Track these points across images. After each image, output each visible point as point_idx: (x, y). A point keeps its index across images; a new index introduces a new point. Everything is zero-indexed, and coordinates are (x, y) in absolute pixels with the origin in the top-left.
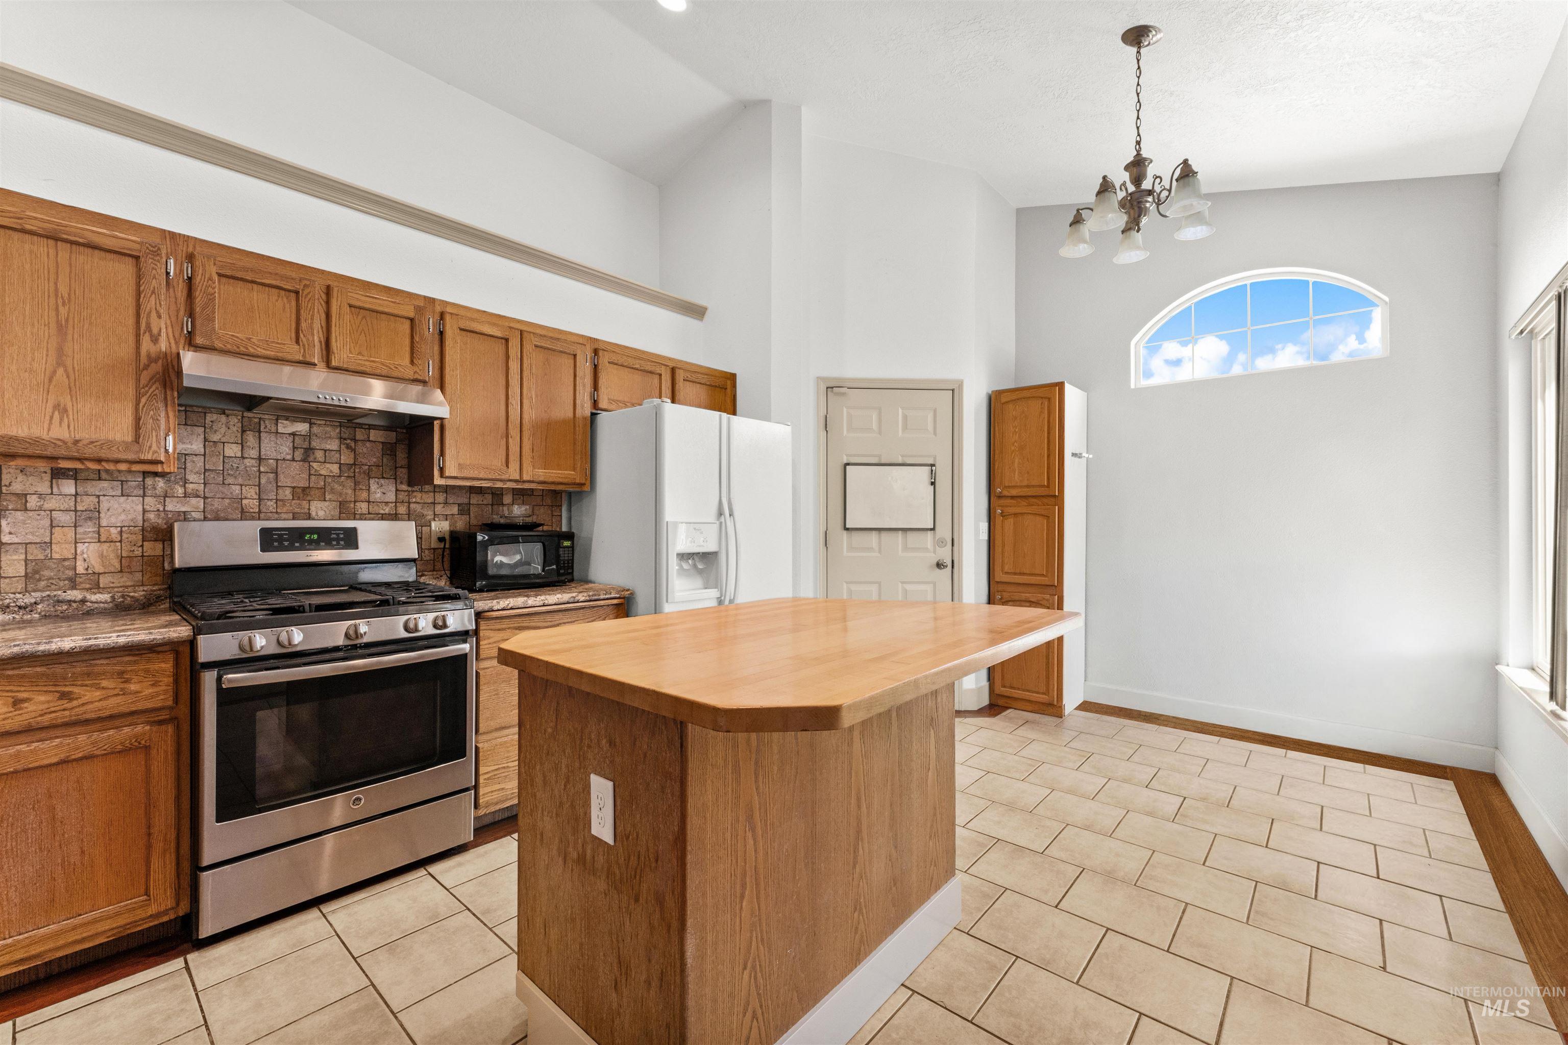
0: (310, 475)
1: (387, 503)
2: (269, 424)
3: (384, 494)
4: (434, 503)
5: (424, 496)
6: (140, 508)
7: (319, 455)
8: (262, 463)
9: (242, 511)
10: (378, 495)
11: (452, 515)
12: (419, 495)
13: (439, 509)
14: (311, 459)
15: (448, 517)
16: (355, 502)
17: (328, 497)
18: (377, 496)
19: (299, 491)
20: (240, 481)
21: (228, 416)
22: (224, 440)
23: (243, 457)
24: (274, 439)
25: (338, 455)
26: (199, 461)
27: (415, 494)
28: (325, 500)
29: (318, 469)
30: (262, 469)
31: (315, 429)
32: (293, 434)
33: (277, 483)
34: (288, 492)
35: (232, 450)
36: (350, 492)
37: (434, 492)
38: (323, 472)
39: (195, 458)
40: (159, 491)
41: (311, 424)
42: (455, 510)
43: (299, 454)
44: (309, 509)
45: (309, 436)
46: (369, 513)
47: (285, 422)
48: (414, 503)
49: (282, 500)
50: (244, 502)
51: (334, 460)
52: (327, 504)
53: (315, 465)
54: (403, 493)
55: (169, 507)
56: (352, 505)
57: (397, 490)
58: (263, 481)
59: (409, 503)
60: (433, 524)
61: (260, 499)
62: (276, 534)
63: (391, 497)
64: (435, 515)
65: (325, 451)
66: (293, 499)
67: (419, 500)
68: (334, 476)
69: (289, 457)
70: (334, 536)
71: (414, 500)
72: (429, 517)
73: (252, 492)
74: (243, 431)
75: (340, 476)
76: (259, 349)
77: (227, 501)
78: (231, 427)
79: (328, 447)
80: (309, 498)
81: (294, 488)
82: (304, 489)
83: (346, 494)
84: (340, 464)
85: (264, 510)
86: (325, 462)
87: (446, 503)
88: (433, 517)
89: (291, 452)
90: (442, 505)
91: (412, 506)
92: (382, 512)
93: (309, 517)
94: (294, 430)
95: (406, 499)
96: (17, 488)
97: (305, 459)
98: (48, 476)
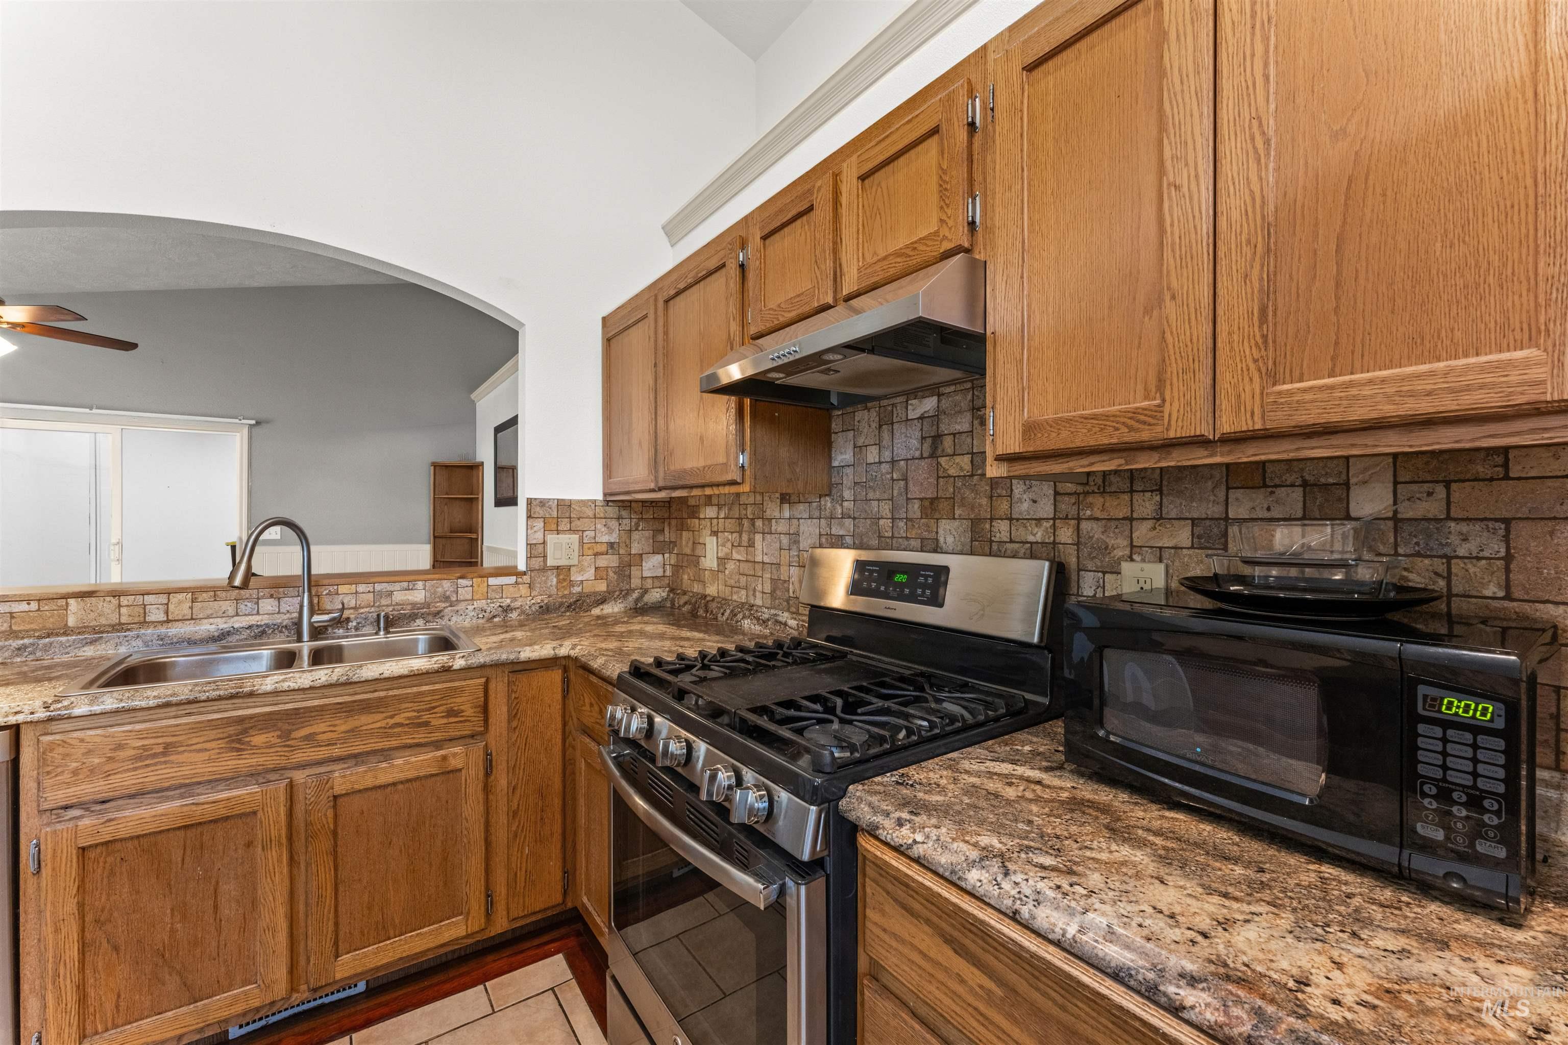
0: (938, 477)
1: (1039, 520)
2: (899, 411)
3: (1035, 502)
4: (1131, 519)
5: (1110, 502)
7: (948, 442)
8: (896, 468)
10: (1025, 506)
11: (1175, 548)
12: (1098, 500)
13: (1142, 532)
14: (939, 452)
15: (1166, 554)
16: (992, 519)
17: (958, 512)
18: (1023, 508)
19: (927, 503)
20: (878, 494)
22: (866, 443)
23: (880, 463)
24: (904, 430)
25: (969, 440)
26: (850, 472)
27: (1090, 499)
28: (954, 519)
29: (947, 467)
30: (895, 477)
31: (945, 403)
32: (921, 418)
33: (907, 494)
34: (917, 505)
35: (872, 455)
36: (984, 501)
37: (1132, 491)
38: (952, 472)
39: (848, 470)
40: (828, 513)
41: (939, 395)
42: (1184, 536)
43: (927, 448)
44: (937, 533)
45: (936, 417)
46: (1011, 541)
47: (913, 402)
48: (1089, 519)
49: (911, 520)
50: (882, 522)
51: (966, 449)
52: (957, 523)
53: (943, 460)
54: (1066, 498)
56: (988, 526)
57: (1056, 493)
58: (896, 493)
59: (1079, 519)
60: (1125, 566)
62: (868, 571)
63: (1046, 509)
64: (1132, 546)
65: (954, 435)
66: (922, 518)
67: (1098, 514)
68: (965, 476)
69: (917, 454)
70: (921, 579)
71: (1088, 513)
72: (1118, 553)
73: (887, 509)
74: (880, 426)
75: (972, 475)
77: (868, 521)
78: (872, 423)
79: (958, 428)
80: (937, 516)
81: (921, 499)
82: (933, 501)
83: (980, 505)
84: (973, 454)
85: (896, 535)
86: (954, 455)
87: (1159, 517)
88: (1127, 552)
89: (919, 446)
90: (1150, 524)
91: (1085, 525)
92: (1031, 538)
94: (923, 411)
95: (1073, 512)
96: (768, 514)
97: (933, 455)
98: (778, 501)
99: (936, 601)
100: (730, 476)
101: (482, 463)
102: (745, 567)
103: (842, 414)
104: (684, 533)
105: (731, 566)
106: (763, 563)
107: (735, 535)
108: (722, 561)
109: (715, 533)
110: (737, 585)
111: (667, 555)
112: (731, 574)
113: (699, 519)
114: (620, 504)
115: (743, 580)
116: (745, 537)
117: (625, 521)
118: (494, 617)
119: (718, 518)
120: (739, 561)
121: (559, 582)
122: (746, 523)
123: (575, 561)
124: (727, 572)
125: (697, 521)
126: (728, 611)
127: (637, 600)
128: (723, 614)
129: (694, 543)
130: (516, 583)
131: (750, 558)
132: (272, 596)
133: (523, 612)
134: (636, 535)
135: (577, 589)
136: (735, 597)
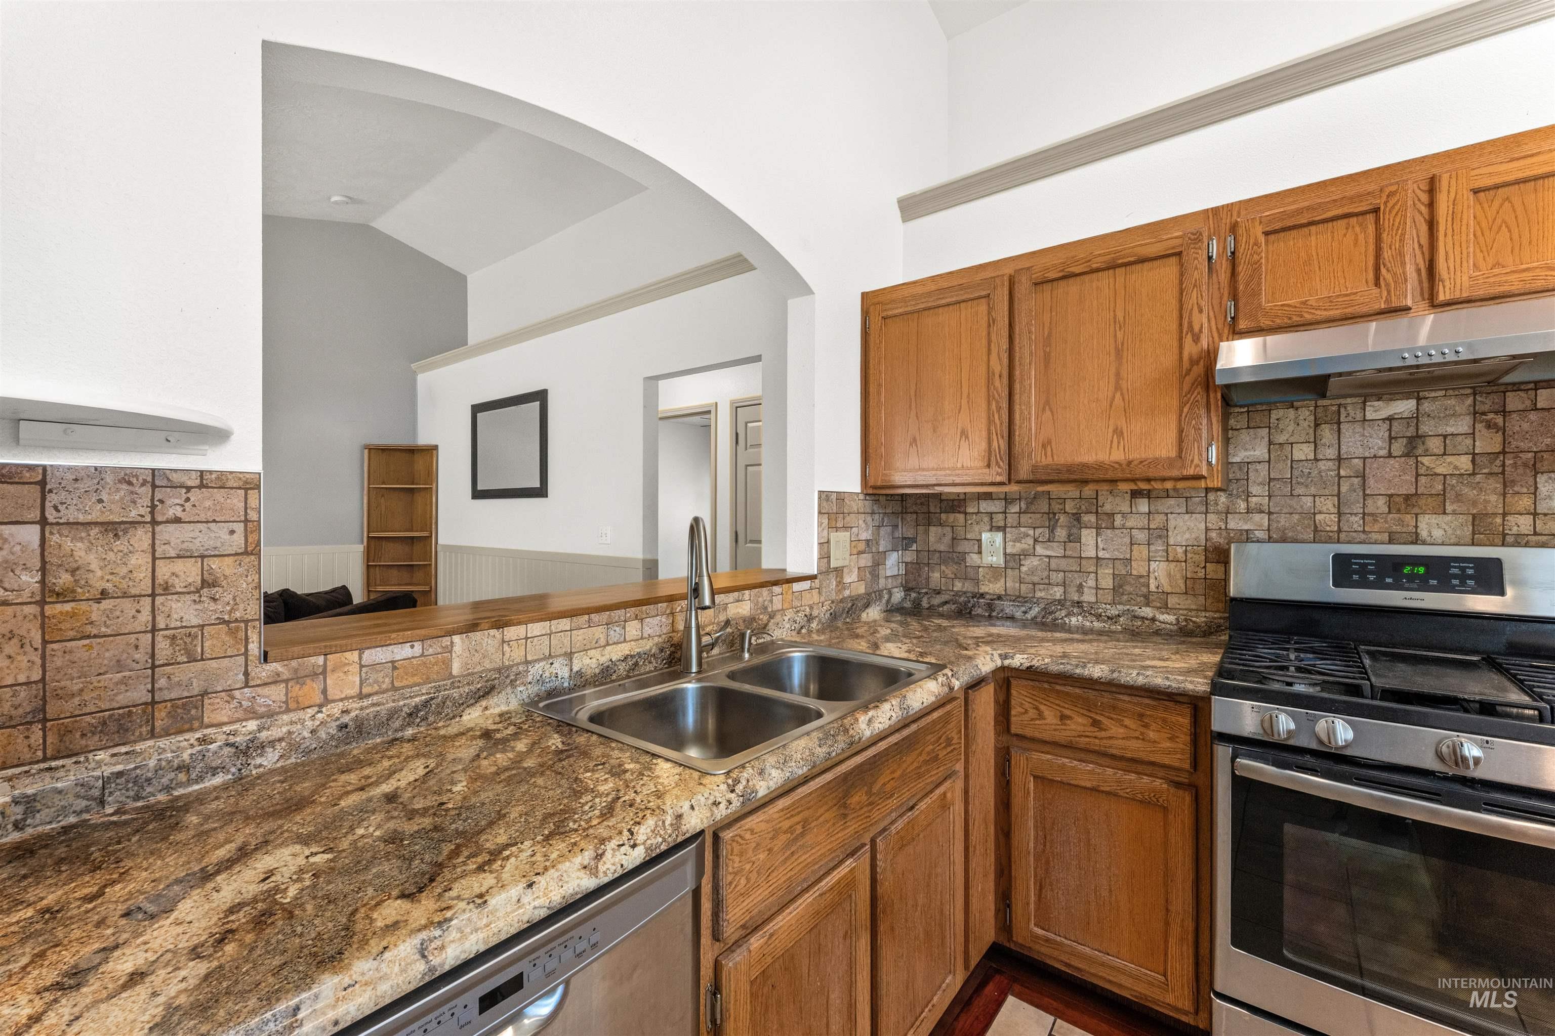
0: (1418, 475)
2: (1351, 412)
6: (1203, 526)
7: (1434, 444)
8: (1343, 465)
9: (1316, 530)
14: (1420, 451)
16: (1505, 514)
17: (1449, 508)
19: (1400, 499)
20: (1313, 490)
21: (1297, 409)
22: (1292, 440)
23: (1316, 460)
24: (1361, 430)
25: (1469, 441)
26: (1263, 469)
28: (1445, 513)
29: (1432, 466)
30: (1342, 473)
31: (1426, 406)
32: (1390, 419)
33: (1364, 490)
34: (1381, 502)
35: (1303, 452)
36: (1493, 498)
38: (1439, 470)
39: (1259, 467)
40: (1221, 507)
41: (1419, 399)
43: (1398, 448)
44: (1416, 527)
45: (1417, 418)
47: (1376, 403)
49: (1372, 515)
50: (1318, 517)
51: (1462, 449)
52: (1448, 518)
53: (1426, 460)
55: (1232, 525)
56: (1498, 520)
58: (1344, 489)
61: (1340, 514)
62: (1356, 564)
65: (1445, 437)
66: (1390, 512)
68: (1462, 474)
69: (1383, 452)
70: (1456, 571)
73: (1329, 504)
74: (1317, 425)
75: (1474, 474)
76: (1318, 312)
77: (1297, 517)
78: (1301, 422)
79: (1451, 430)
80: (1416, 510)
81: (1391, 496)
82: (1407, 497)
83: (1487, 502)
84: (1475, 454)
85: (1345, 528)
86: (1445, 454)
89: (1386, 445)
93: (1416, 540)
94: (1391, 413)
96: (1108, 508)
97: (1409, 453)
98: (1128, 496)
99: (1489, 590)
100: (1191, 472)
101: (436, 448)
102: (1063, 563)
103: (1248, 412)
104: (932, 529)
105: (1029, 563)
106: (1097, 558)
107: (1038, 531)
108: (1013, 560)
109: (993, 528)
110: (1047, 581)
111: (900, 552)
112: (1032, 572)
113: (966, 513)
114: (873, 498)
115: (1057, 577)
116: (1061, 533)
117: (876, 517)
118: (802, 628)
119: (1005, 513)
120: (1049, 557)
121: (837, 586)
122: (1062, 519)
123: (846, 563)
124: (1024, 569)
125: (961, 517)
126: (1037, 609)
128: (1025, 612)
129: (954, 539)
130: (811, 589)
131: (1068, 553)
133: (820, 621)
134: (883, 531)
135: (847, 593)
136: (1039, 594)
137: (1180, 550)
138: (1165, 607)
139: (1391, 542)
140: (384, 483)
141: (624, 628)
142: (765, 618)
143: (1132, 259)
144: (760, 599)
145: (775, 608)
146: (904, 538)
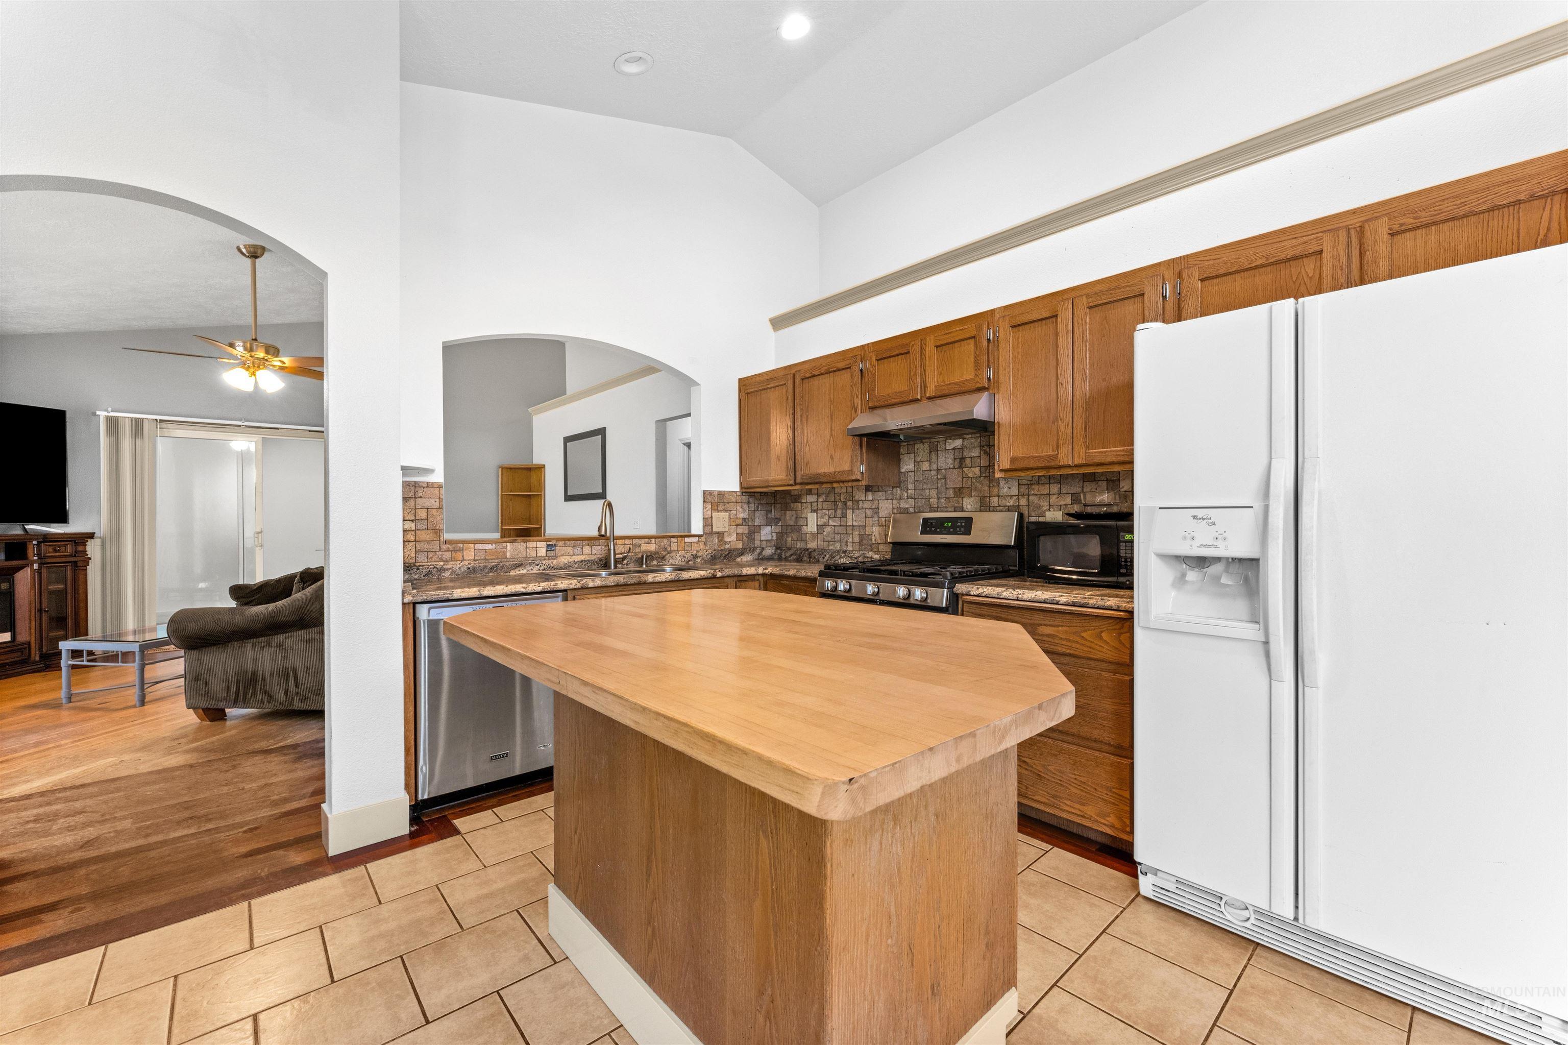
0: (963, 478)
1: (1011, 496)
2: (941, 445)
3: (1010, 488)
4: (1049, 494)
5: (1041, 488)
6: (891, 506)
7: (968, 461)
8: (939, 473)
9: (930, 507)
10: (1006, 490)
11: (1066, 505)
12: (1036, 487)
13: (1053, 499)
14: (963, 466)
15: (1062, 507)
16: (990, 497)
17: (973, 494)
18: (1005, 491)
19: (957, 490)
20: (929, 486)
21: (923, 443)
22: (922, 460)
23: (930, 470)
24: (944, 454)
25: (979, 460)
26: (912, 474)
27: (1033, 486)
28: (971, 496)
29: (968, 472)
30: (939, 477)
31: (966, 443)
32: (954, 449)
33: (946, 485)
34: (951, 491)
35: (926, 466)
36: (986, 488)
37: (1050, 483)
38: (970, 475)
39: (911, 474)
40: (898, 496)
41: (963, 438)
42: (1068, 500)
43: (957, 464)
44: (963, 504)
45: (962, 449)
46: (999, 506)
47: (950, 441)
48: (1033, 495)
49: (949, 498)
50: (931, 500)
51: (977, 464)
52: (972, 499)
53: (965, 470)
54: (1023, 487)
55: (902, 506)
56: (988, 499)
57: (1019, 484)
58: (939, 485)
59: (1029, 495)
60: (1047, 513)
61: (938, 498)
62: (930, 522)
63: (1015, 491)
64: (1050, 505)
65: (971, 458)
66: (954, 497)
67: (1036, 493)
68: (977, 477)
69: (952, 466)
70: (959, 524)
71: (1032, 492)
72: (1044, 508)
73: (934, 493)
74: (930, 452)
75: (980, 477)
76: (893, 400)
77: (924, 500)
78: (925, 450)
79: (973, 454)
80: (962, 495)
81: (954, 488)
82: (960, 489)
83: (984, 490)
84: (980, 467)
85: (940, 506)
86: (971, 467)
87: (1060, 494)
88: (1048, 508)
89: (953, 462)
90: (1056, 496)
91: (1031, 498)
92: (1008, 504)
93: (962, 510)
94: (954, 445)
95: (1026, 492)
96: (857, 498)
97: (960, 467)
98: (864, 491)
99: (968, 532)
100: (854, 477)
101: (544, 466)
102: (840, 530)
103: (907, 445)
104: (788, 512)
105: (828, 530)
106: (853, 526)
107: (831, 511)
108: (821, 528)
109: (813, 511)
110: (833, 540)
111: (773, 527)
112: (828, 534)
113: (801, 503)
114: (749, 494)
115: (838, 537)
116: (839, 512)
117: (752, 505)
118: (689, 561)
119: (817, 502)
120: (834, 526)
121: (719, 542)
122: (840, 504)
123: (726, 530)
124: (825, 533)
125: (800, 504)
126: (828, 556)
127: (760, 554)
128: (823, 558)
129: (796, 518)
130: (698, 541)
131: (842, 524)
132: (588, 545)
133: (703, 559)
134: (757, 514)
135: (727, 546)
136: (831, 547)
137: (883, 520)
138: (878, 552)
139: (954, 511)
140: (511, 491)
141: (582, 549)
142: (664, 553)
143: (835, 369)
144: (662, 544)
145: (672, 549)
146: (776, 518)
